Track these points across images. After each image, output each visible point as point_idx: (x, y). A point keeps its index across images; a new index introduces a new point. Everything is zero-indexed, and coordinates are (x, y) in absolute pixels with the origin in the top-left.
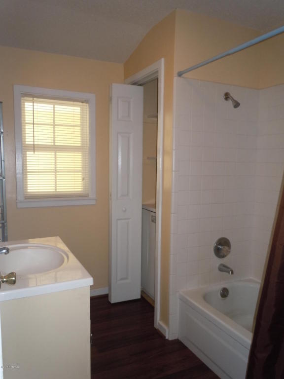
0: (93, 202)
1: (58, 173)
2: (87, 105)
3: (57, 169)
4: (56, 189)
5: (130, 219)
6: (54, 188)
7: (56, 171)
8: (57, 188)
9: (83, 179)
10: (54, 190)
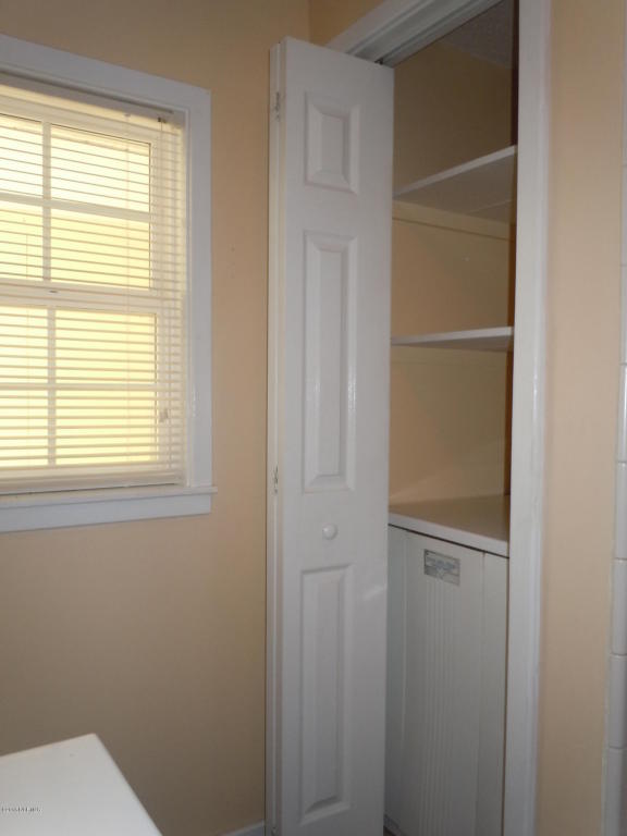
0: (203, 506)
1: (59, 393)
2: (179, 132)
3: (59, 373)
4: (52, 458)
5: (345, 566)
6: (45, 452)
7: (52, 386)
8: (59, 452)
9: (164, 416)
10: (45, 462)
